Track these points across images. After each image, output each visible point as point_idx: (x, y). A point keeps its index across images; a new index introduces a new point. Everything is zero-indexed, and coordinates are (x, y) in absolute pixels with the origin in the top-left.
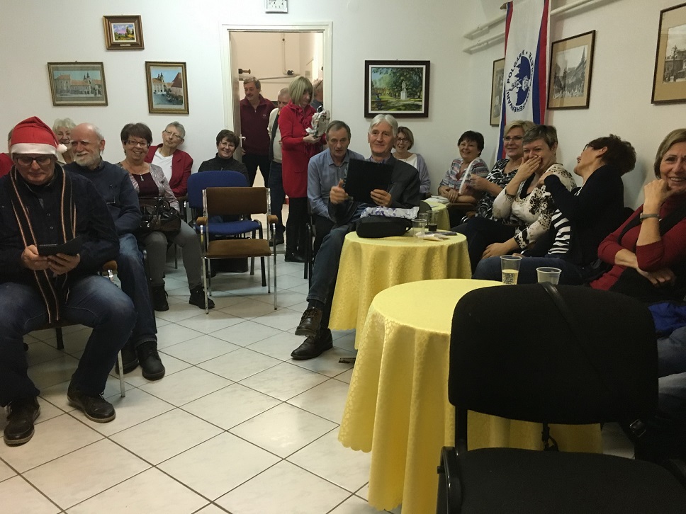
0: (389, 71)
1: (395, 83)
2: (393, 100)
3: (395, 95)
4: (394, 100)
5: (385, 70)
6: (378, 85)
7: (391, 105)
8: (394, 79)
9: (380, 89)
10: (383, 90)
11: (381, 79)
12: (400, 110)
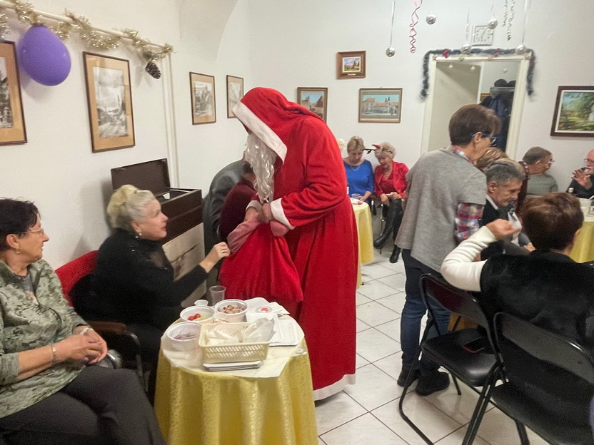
0: (581, 95)
1: (585, 106)
2: (580, 121)
3: (584, 117)
4: (582, 121)
5: (577, 94)
6: (568, 108)
7: (578, 125)
8: (585, 102)
9: (570, 111)
10: (573, 112)
11: (571, 103)
12: (586, 130)
